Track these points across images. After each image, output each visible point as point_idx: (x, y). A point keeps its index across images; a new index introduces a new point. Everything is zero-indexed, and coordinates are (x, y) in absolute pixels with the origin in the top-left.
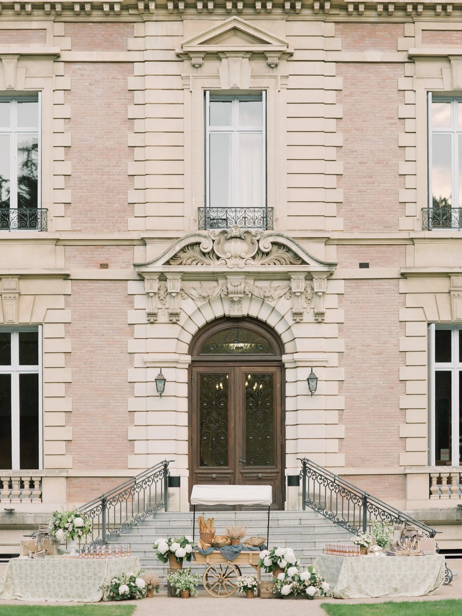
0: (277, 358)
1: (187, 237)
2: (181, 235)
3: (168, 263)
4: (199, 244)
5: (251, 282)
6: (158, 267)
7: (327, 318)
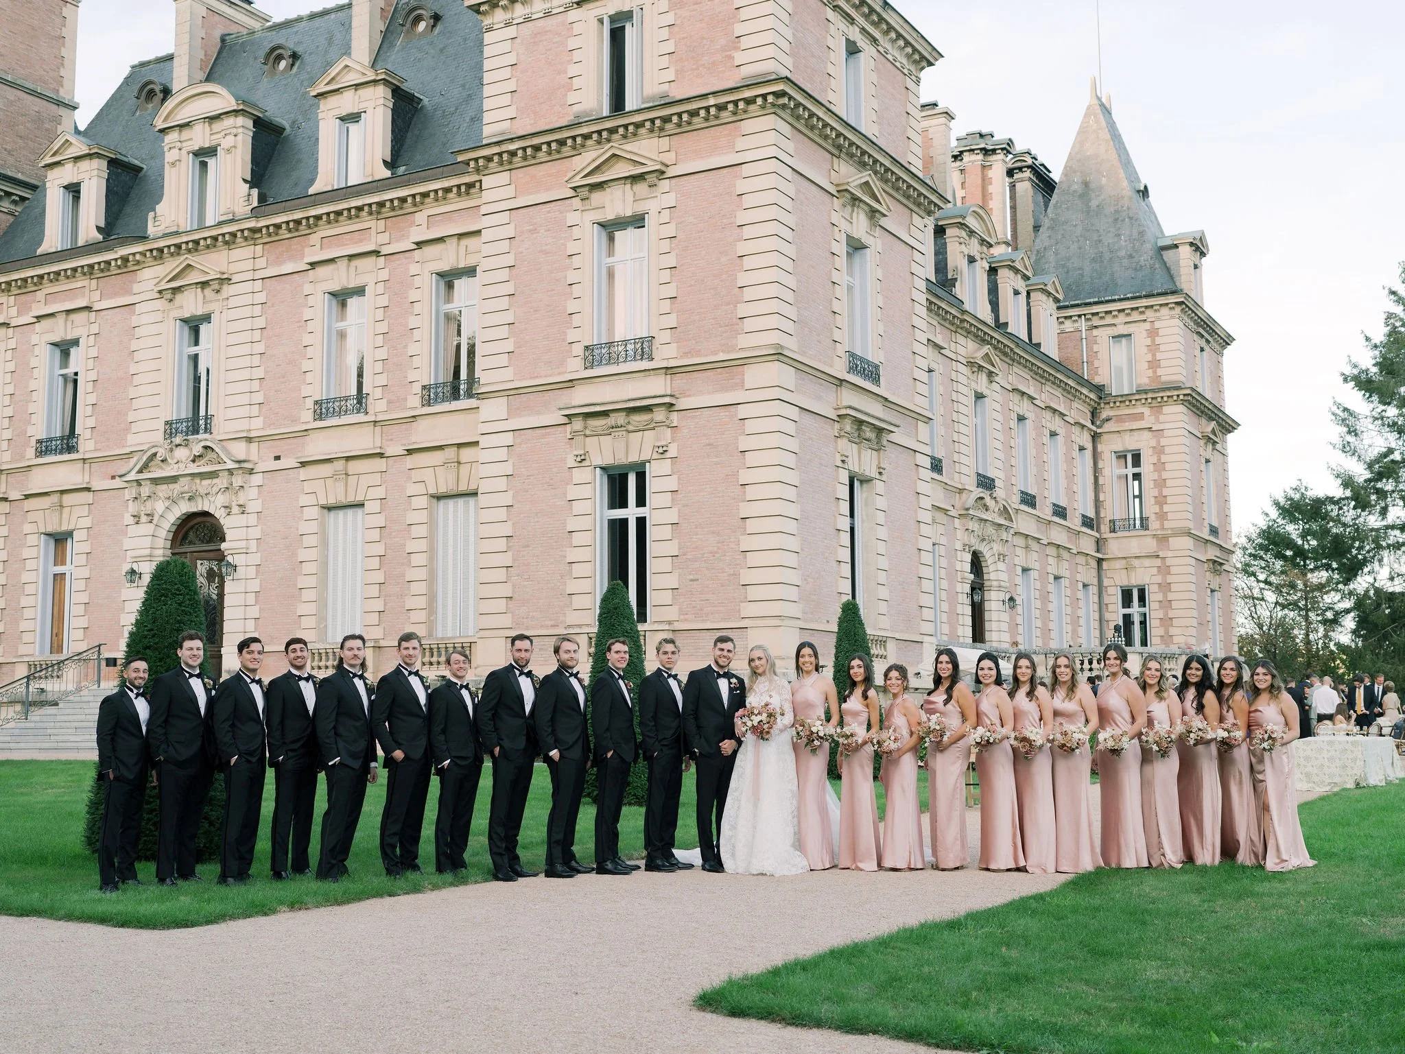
0: (217, 547)
1: (149, 449)
2: (145, 447)
3: (140, 471)
4: (155, 455)
5: (198, 481)
6: (132, 476)
7: (248, 510)
